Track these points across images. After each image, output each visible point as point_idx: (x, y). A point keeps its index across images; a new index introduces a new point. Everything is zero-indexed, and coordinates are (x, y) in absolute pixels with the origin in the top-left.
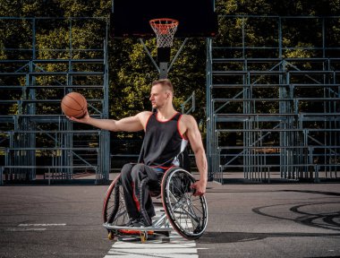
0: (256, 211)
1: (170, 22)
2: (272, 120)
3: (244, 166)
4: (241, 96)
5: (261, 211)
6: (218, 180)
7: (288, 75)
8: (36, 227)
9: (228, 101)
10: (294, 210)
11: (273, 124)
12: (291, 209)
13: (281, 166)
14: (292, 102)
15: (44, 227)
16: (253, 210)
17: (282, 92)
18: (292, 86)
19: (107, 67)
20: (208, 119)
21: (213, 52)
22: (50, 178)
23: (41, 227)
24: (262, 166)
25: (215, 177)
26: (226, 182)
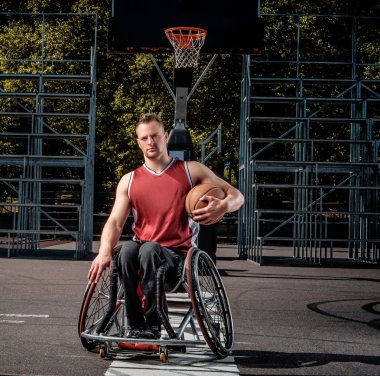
0: (313, 307)
1: (195, 32)
2: (338, 171)
3: (294, 240)
4: (292, 134)
5: (320, 307)
6: (254, 258)
7: (365, 104)
8: (10, 318)
9: (271, 141)
10: (368, 308)
11: (340, 177)
12: (364, 307)
13: (349, 242)
14: (369, 146)
15: (21, 319)
16: (309, 306)
17: (354, 130)
18: (371, 122)
19: (94, 88)
20: (242, 167)
21: (251, 68)
22: (9, 247)
23: (15, 318)
24: (320, 240)
25: (250, 253)
26: (267, 261)
